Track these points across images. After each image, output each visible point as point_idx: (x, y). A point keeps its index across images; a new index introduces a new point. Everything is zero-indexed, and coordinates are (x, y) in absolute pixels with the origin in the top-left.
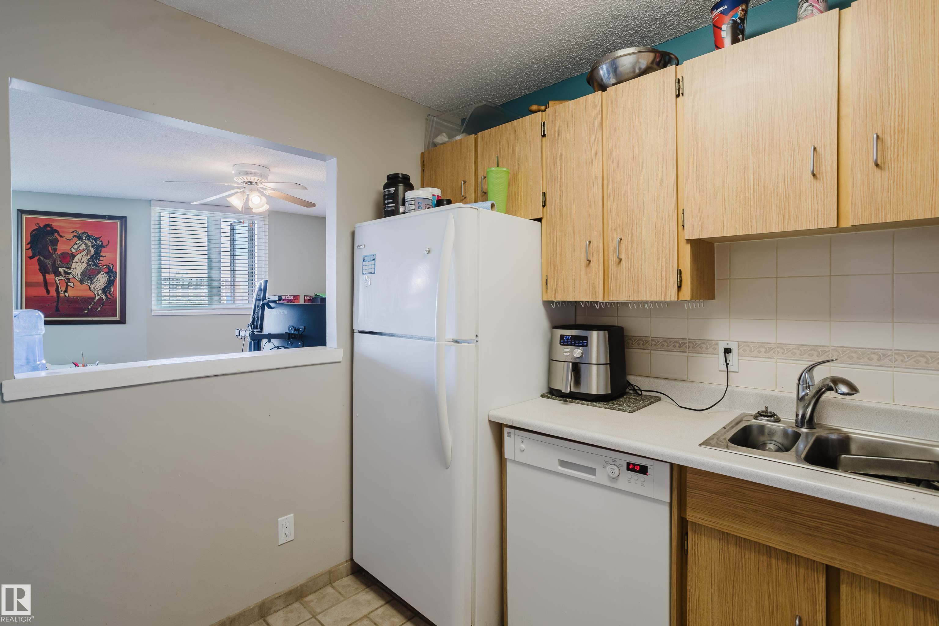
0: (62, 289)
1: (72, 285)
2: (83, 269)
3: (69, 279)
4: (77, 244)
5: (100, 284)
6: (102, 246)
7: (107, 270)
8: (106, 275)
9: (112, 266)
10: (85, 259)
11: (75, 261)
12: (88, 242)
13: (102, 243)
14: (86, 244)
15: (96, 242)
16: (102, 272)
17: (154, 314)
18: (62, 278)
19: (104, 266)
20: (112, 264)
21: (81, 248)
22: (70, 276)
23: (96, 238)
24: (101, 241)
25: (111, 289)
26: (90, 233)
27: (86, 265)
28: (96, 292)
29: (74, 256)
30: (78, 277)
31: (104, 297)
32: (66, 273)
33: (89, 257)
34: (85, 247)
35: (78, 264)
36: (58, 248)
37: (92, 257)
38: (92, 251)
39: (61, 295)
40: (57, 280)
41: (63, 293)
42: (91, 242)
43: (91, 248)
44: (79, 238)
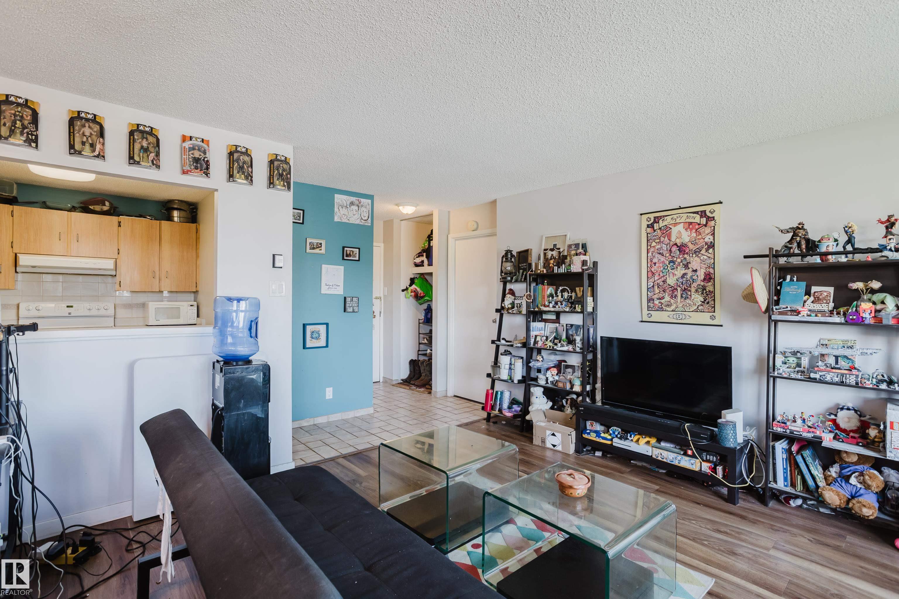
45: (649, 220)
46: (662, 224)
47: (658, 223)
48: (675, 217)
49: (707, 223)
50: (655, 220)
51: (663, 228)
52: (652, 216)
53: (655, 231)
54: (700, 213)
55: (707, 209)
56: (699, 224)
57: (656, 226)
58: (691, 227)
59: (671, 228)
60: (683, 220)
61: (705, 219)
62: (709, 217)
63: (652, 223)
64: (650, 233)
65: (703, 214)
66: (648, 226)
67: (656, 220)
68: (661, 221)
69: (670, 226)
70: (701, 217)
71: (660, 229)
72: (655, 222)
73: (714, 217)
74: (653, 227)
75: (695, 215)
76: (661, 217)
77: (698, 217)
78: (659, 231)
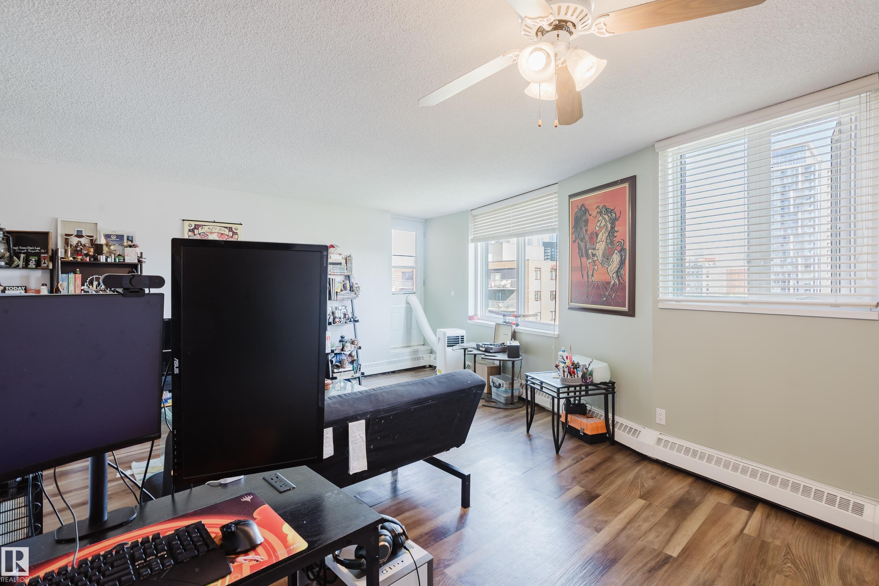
0: (590, 273)
1: (596, 268)
2: (603, 249)
3: (594, 261)
4: (599, 221)
5: (614, 266)
6: (616, 219)
7: (619, 248)
8: (618, 254)
9: (623, 242)
10: (604, 238)
11: (598, 241)
12: (606, 217)
13: (616, 216)
14: (605, 219)
15: (611, 215)
16: (616, 251)
17: (661, 305)
18: (590, 261)
19: (618, 243)
20: (623, 240)
21: (602, 225)
22: (595, 258)
23: (612, 210)
24: (615, 214)
25: (622, 272)
26: (608, 205)
27: (605, 245)
28: (611, 276)
29: (597, 235)
30: (600, 258)
31: (617, 281)
32: (594, 255)
33: (607, 234)
34: (604, 223)
35: (600, 243)
36: (589, 228)
37: (609, 233)
38: (609, 226)
39: (590, 280)
40: (588, 263)
41: (591, 277)
42: (608, 216)
43: (608, 223)
44: (600, 213)
45: (190, 225)
46: (200, 230)
47: (198, 229)
48: (211, 227)
49: (233, 236)
50: (195, 227)
51: (201, 234)
52: (193, 223)
53: (195, 235)
54: (228, 228)
55: (234, 226)
56: (228, 236)
57: (196, 231)
58: (222, 236)
59: (208, 235)
60: (217, 231)
61: (231, 233)
62: (234, 232)
63: (193, 229)
64: (191, 236)
65: (230, 229)
66: (190, 230)
67: (197, 227)
68: (200, 228)
69: (207, 234)
70: (229, 231)
71: (200, 234)
72: (195, 228)
73: (237, 233)
74: (194, 232)
75: (225, 229)
76: (200, 226)
77: (227, 230)
78: (198, 235)
